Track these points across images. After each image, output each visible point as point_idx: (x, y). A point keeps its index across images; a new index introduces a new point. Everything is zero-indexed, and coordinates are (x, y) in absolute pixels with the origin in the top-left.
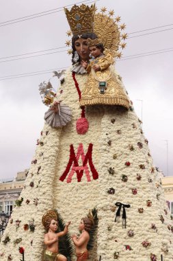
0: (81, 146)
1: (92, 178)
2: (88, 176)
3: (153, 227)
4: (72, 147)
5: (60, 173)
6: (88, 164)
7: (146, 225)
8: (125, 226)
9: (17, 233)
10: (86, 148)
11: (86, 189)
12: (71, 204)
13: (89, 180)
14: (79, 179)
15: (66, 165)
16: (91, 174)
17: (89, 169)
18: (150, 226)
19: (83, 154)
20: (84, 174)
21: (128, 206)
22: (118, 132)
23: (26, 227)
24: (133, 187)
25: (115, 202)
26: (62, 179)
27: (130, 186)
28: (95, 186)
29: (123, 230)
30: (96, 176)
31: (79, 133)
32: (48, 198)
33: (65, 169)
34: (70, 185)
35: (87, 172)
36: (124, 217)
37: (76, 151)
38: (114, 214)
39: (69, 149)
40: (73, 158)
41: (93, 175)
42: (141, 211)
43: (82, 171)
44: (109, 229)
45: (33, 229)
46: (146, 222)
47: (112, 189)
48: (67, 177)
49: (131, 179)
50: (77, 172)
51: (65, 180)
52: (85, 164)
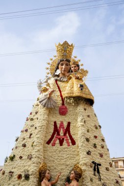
0: (62, 123)
1: (71, 144)
2: (68, 142)
3: (117, 182)
4: (55, 123)
6: (67, 134)
7: (113, 180)
8: (100, 179)
10: (65, 124)
11: (66, 151)
13: (69, 145)
14: (61, 144)
15: (51, 134)
16: (70, 141)
17: (69, 138)
18: (115, 181)
19: (63, 128)
20: (65, 141)
21: (100, 165)
22: (88, 116)
24: (100, 152)
25: (92, 161)
26: (48, 143)
28: (74, 150)
29: (99, 182)
30: (74, 143)
31: (61, 115)
33: (50, 137)
35: (67, 140)
36: (98, 172)
37: (58, 126)
39: (53, 124)
40: (56, 130)
41: (72, 142)
42: (107, 169)
43: (63, 139)
44: (91, 180)
46: (112, 178)
48: (52, 142)
49: (99, 147)
50: (59, 139)
51: (51, 144)
52: (65, 134)
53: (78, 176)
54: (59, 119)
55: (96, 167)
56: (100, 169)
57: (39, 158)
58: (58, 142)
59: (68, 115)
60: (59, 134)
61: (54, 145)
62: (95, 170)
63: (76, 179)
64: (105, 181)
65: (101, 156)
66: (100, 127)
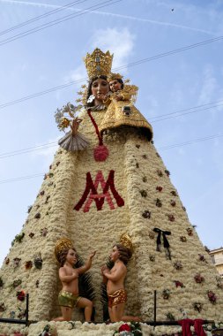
0: (100, 174)
1: (116, 205)
2: (111, 204)
3: (202, 258)
4: (88, 175)
5: (75, 202)
6: (110, 191)
7: (193, 256)
8: (169, 257)
9: (14, 275)
10: (106, 175)
11: (108, 218)
12: (91, 236)
13: (113, 208)
14: (99, 207)
15: (82, 193)
16: (114, 200)
17: (112, 196)
18: (198, 257)
19: (102, 181)
20: (105, 202)
21: (169, 233)
22: (145, 157)
23: (29, 265)
24: (169, 213)
25: (153, 227)
26: (77, 207)
27: (166, 212)
28: (121, 214)
29: (168, 262)
30: (121, 202)
31: (97, 160)
32: (61, 225)
33: (80, 197)
34: (88, 214)
35: (109, 199)
36: (167, 245)
37: (94, 179)
38: (153, 242)
39: (85, 177)
40: (90, 186)
41: (117, 202)
42: (183, 239)
43: (103, 199)
44: (152, 259)
45: (39, 264)
46: (192, 253)
47: (148, 212)
48: (84, 206)
49: (166, 205)
50: (96, 200)
51: (81, 209)
52: (105, 191)
53: (125, 253)
54: (94, 168)
55: (162, 237)
56: (169, 241)
57: (57, 231)
58: (93, 204)
59: (109, 159)
60: (95, 192)
61: (86, 210)
62: (158, 242)
63: (121, 259)
64: (179, 259)
65: (172, 219)
66: (168, 173)
